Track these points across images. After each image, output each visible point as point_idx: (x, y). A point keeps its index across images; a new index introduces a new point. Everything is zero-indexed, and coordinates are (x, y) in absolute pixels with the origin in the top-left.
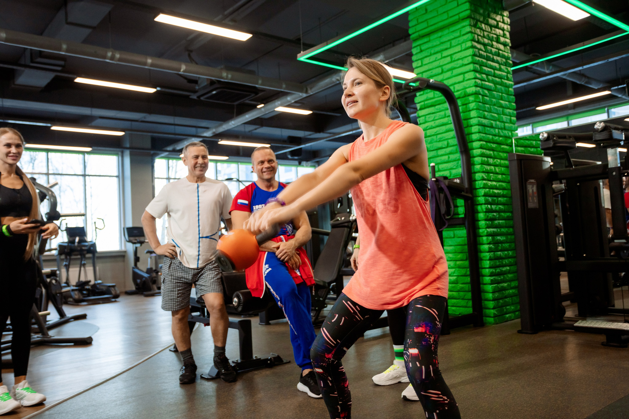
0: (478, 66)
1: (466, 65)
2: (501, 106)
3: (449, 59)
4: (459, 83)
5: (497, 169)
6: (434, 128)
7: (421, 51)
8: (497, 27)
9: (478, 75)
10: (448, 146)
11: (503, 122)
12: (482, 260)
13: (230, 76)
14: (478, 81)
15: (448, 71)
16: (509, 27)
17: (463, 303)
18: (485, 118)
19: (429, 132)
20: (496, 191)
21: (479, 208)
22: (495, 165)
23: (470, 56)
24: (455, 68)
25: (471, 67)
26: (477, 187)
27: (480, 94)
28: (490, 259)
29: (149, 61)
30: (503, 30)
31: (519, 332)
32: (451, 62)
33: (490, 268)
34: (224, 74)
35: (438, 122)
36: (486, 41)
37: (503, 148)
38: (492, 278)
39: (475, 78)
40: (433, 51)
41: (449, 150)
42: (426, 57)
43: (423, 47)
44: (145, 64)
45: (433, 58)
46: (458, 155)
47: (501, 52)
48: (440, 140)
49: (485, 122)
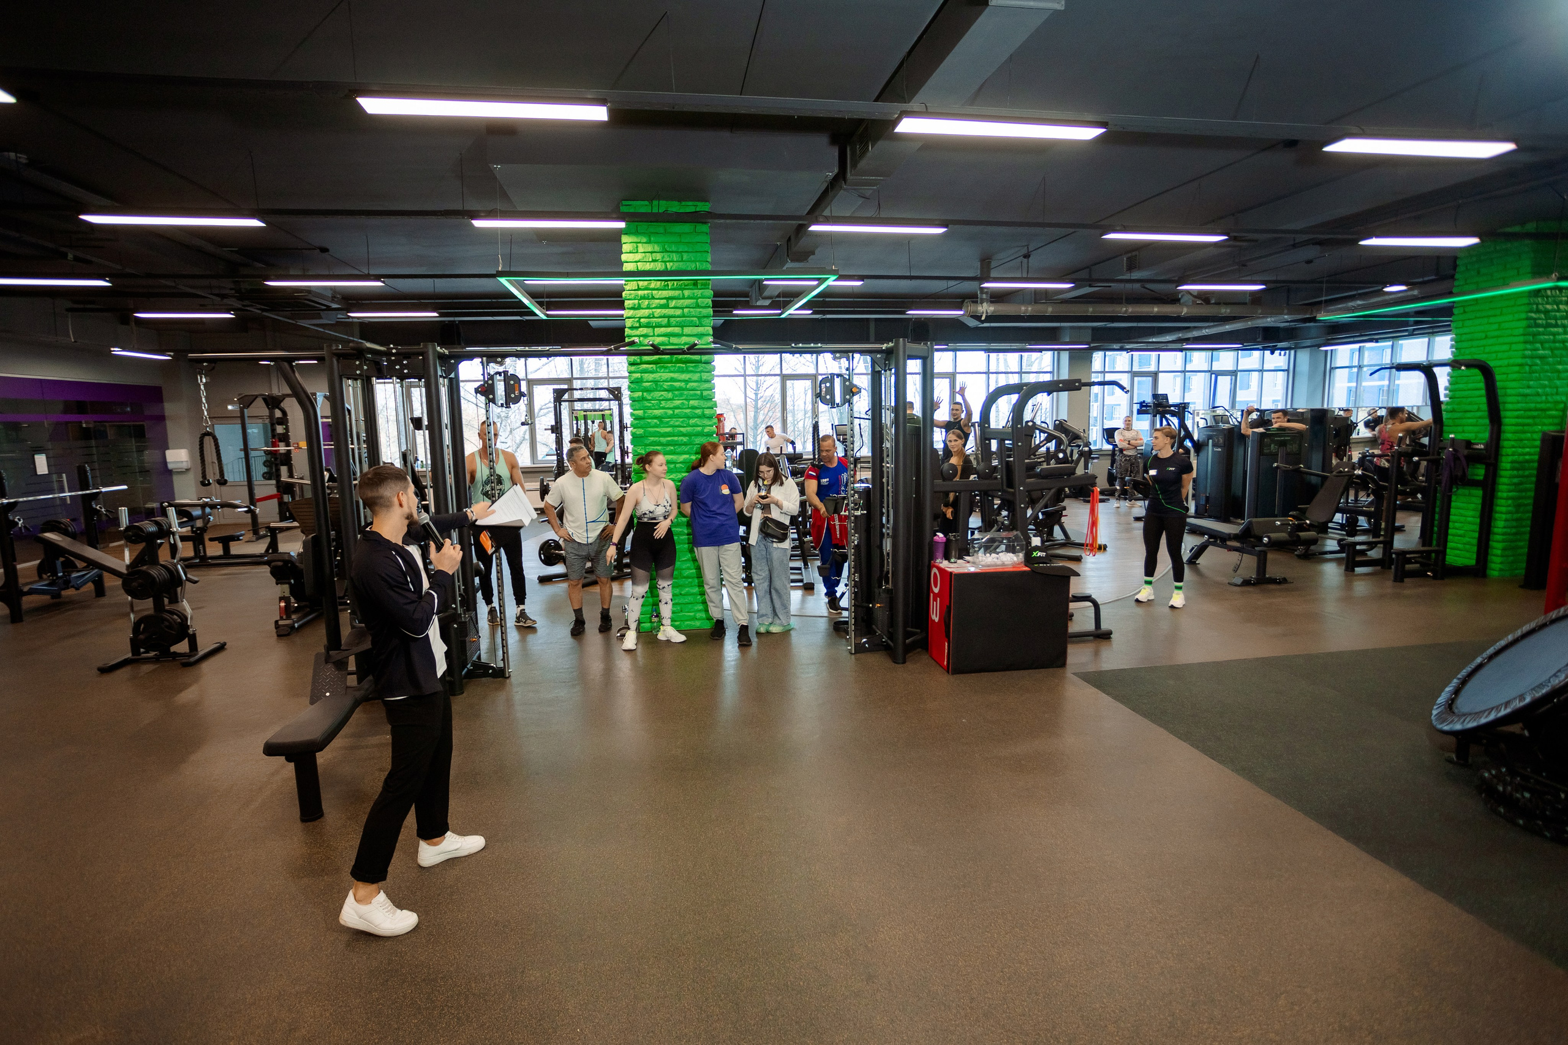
1: (1514, 336)
3: (1496, 326)
4: (1504, 351)
6: (1465, 390)
7: (1465, 312)
9: (1528, 346)
10: (1478, 410)
12: (1496, 520)
13: (1228, 311)
14: (1528, 351)
15: (1493, 337)
17: (1468, 555)
18: (1529, 387)
19: (1458, 394)
20: (1527, 457)
21: (1503, 473)
23: (1522, 327)
25: (1522, 339)
26: (1504, 454)
27: (1528, 365)
28: (1507, 520)
29: (1156, 309)
31: (1521, 587)
33: (1505, 527)
34: (1223, 311)
35: (1471, 386)
38: (1504, 537)
39: (1524, 350)
40: (1478, 315)
41: (1479, 414)
44: (1152, 312)
45: (1477, 321)
46: (1487, 421)
48: (1470, 404)
49: (1528, 391)
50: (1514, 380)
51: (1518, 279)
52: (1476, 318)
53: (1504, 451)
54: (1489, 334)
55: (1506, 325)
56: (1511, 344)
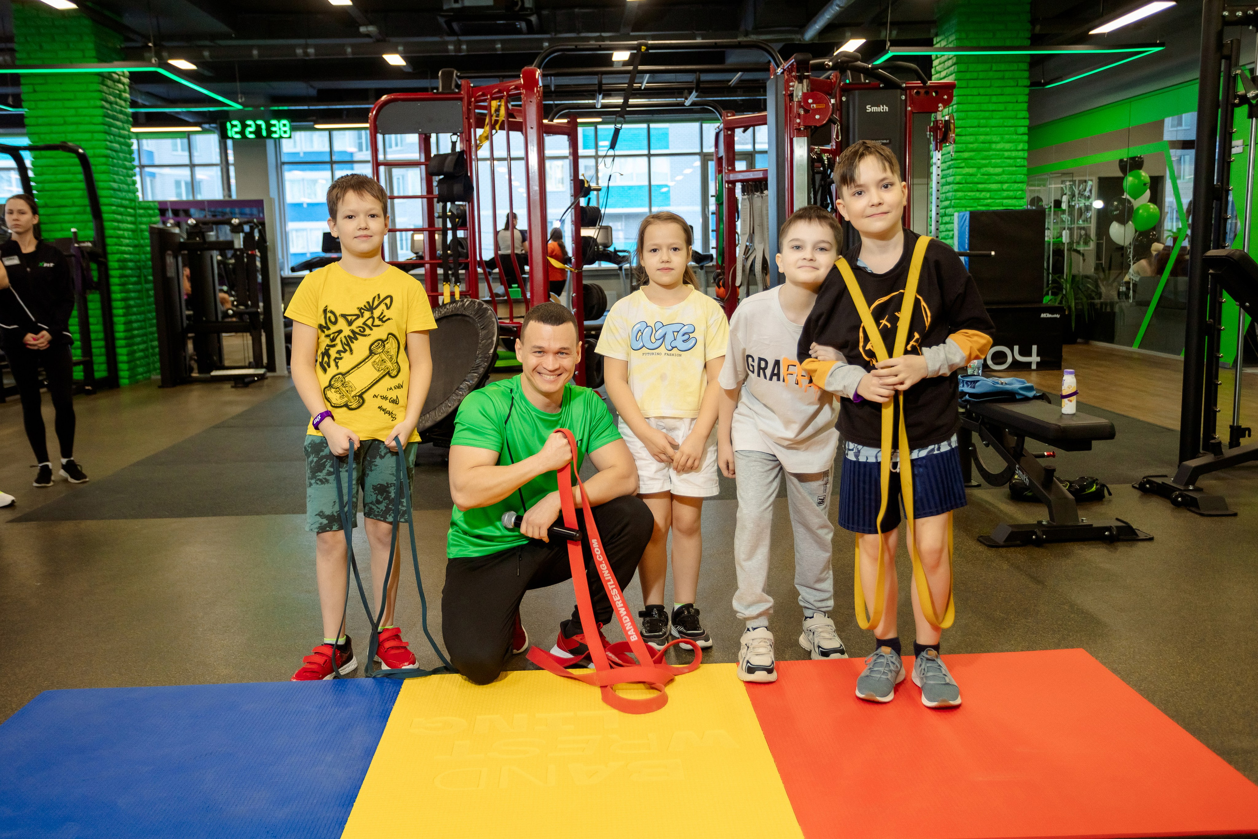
0: (106, 127)
2: (126, 168)
3: (72, 112)
4: (86, 140)
5: (126, 234)
7: (35, 91)
8: (119, 81)
9: (108, 138)
10: (74, 205)
11: (128, 185)
14: (108, 143)
16: (128, 80)
18: (115, 181)
19: (47, 186)
20: (126, 256)
21: (112, 273)
22: (124, 230)
23: (99, 116)
24: (80, 124)
25: (102, 128)
26: (109, 252)
27: (109, 157)
28: (125, 324)
30: (123, 84)
32: (75, 116)
33: (123, 331)
35: (60, 177)
36: (112, 98)
37: (129, 212)
38: (126, 341)
40: (51, 96)
41: (75, 209)
42: (42, 100)
43: (38, 88)
47: (123, 109)
48: (63, 198)
49: (115, 185)
50: (104, 172)
51: (83, 60)
52: (49, 100)
53: (109, 249)
54: (67, 119)
55: (85, 111)
56: (93, 132)
